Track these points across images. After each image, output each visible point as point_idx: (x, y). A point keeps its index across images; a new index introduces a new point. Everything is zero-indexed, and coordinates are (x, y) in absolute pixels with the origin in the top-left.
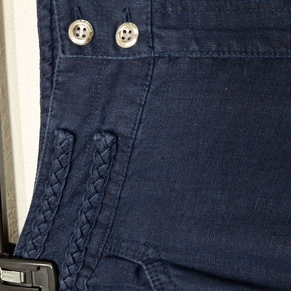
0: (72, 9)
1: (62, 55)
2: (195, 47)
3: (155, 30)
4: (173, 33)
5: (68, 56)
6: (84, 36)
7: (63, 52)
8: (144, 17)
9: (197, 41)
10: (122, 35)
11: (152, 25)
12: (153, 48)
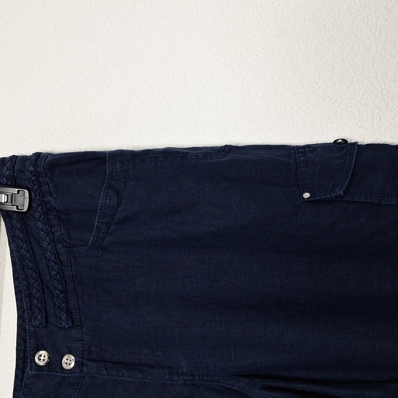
0: (38, 345)
1: (30, 371)
2: (105, 372)
3: (84, 361)
4: (93, 364)
5: (33, 372)
6: (44, 360)
7: (31, 370)
8: (78, 353)
9: (106, 369)
10: (66, 361)
11: (82, 357)
12: (82, 370)
